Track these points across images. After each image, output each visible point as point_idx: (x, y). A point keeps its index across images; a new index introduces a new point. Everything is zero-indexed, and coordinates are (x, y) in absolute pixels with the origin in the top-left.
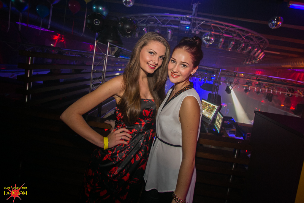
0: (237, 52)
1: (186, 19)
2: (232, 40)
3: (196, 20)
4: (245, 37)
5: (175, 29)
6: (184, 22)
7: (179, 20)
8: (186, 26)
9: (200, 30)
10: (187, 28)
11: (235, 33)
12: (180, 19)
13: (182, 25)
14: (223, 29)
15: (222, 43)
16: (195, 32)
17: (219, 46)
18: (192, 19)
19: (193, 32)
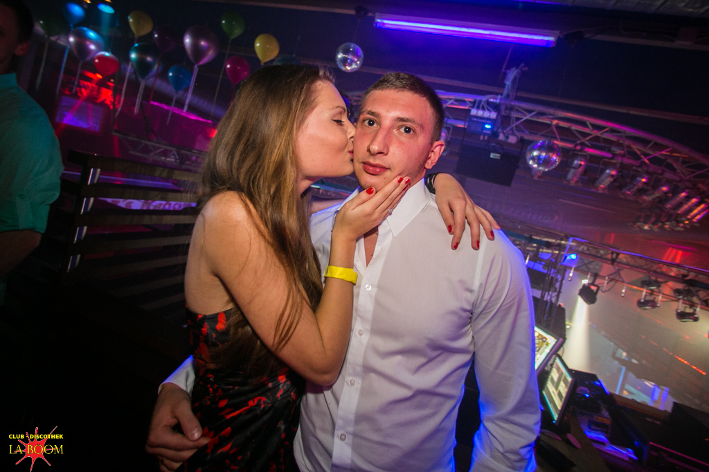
0: (622, 197)
1: (485, 106)
2: (608, 165)
3: (511, 109)
4: (649, 160)
5: (456, 129)
6: (480, 113)
7: (467, 108)
8: (483, 121)
9: (519, 134)
10: (488, 126)
11: (619, 145)
12: (471, 105)
13: (475, 119)
14: (585, 135)
15: (581, 170)
16: (507, 138)
17: (570, 176)
18: (503, 107)
19: (501, 137)
